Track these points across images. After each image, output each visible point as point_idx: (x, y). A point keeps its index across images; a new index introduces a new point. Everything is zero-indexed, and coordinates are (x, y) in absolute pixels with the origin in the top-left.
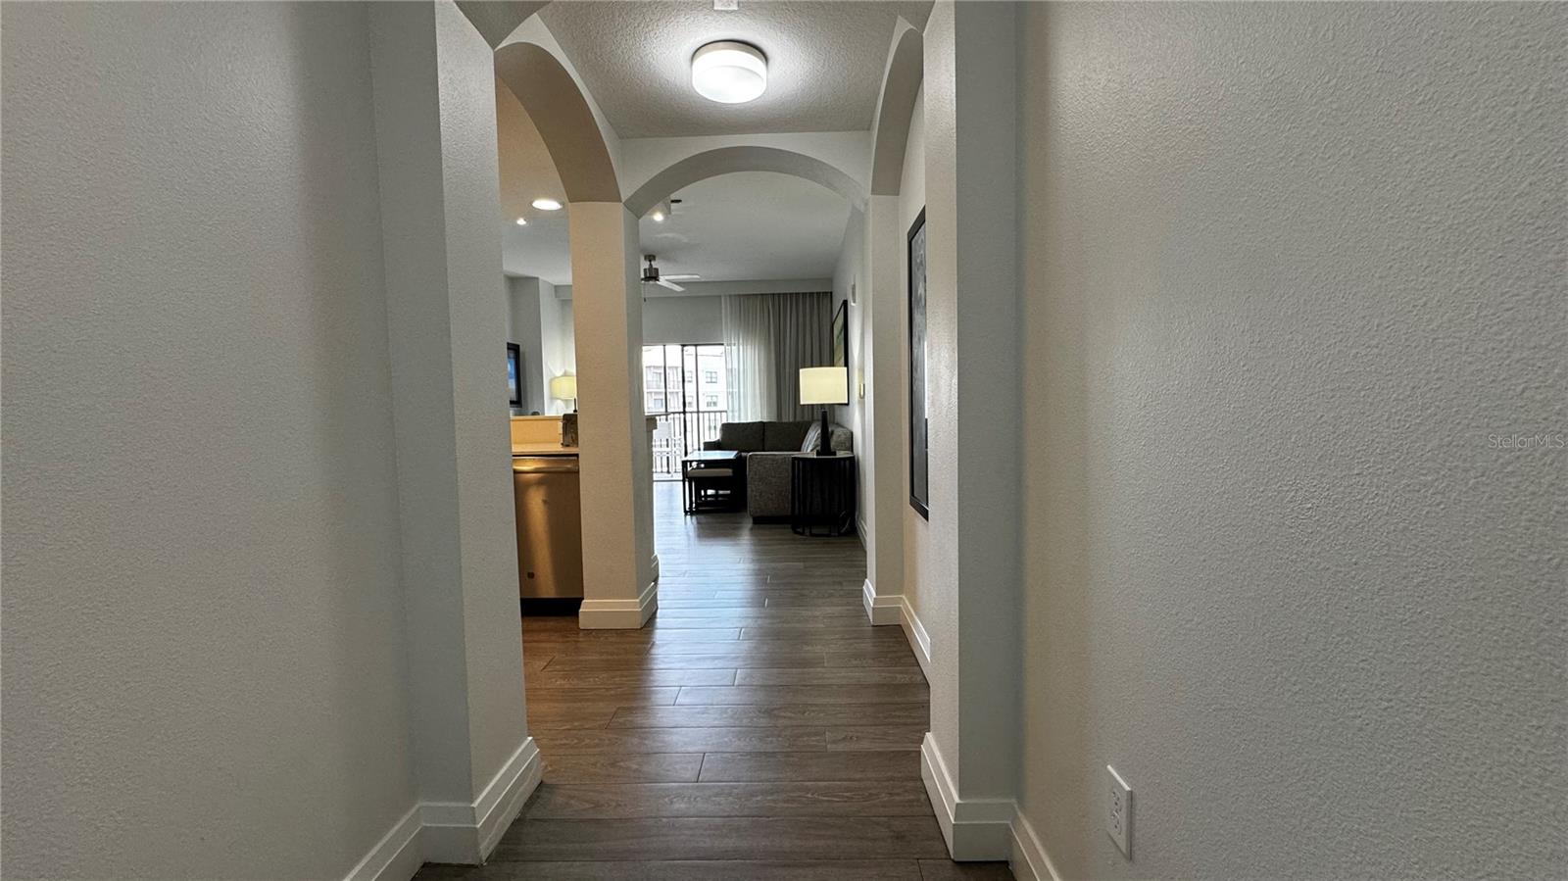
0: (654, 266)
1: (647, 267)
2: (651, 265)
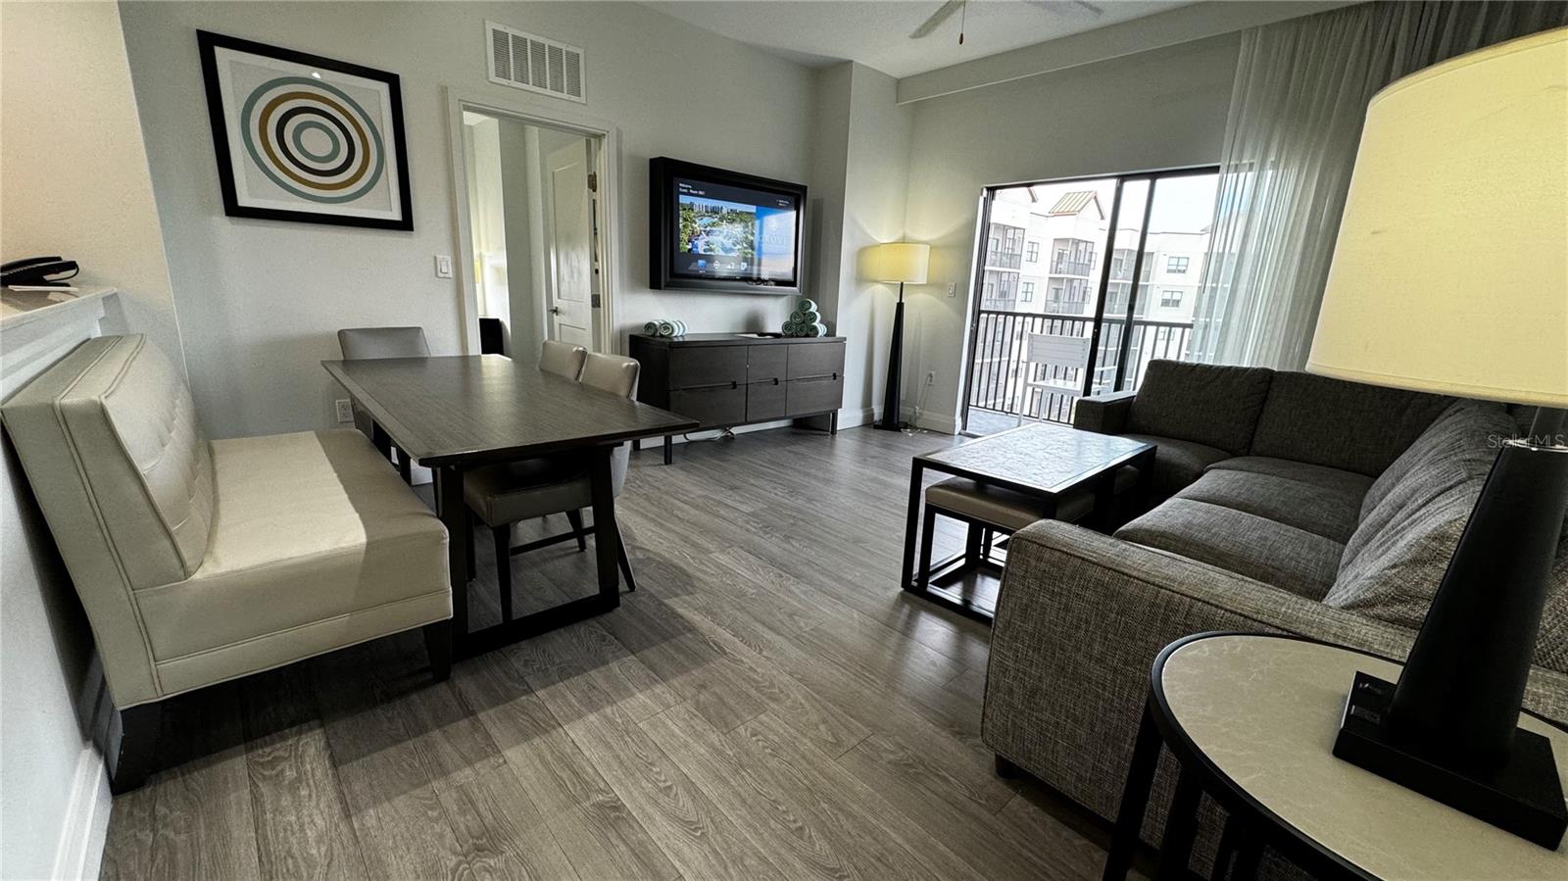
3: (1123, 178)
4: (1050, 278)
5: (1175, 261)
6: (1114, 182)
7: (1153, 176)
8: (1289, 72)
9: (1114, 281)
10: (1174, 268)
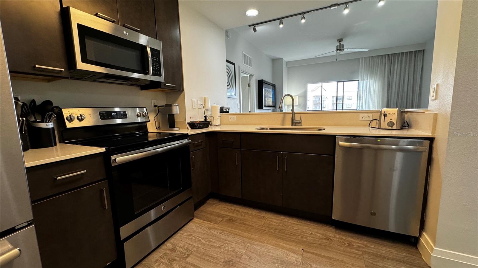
0: (341, 44)
1: (338, 45)
2: (340, 43)
3: (338, 82)
4: (313, 104)
5: (348, 98)
6: (336, 83)
7: (344, 82)
8: (369, 64)
9: (339, 103)
10: (348, 99)
